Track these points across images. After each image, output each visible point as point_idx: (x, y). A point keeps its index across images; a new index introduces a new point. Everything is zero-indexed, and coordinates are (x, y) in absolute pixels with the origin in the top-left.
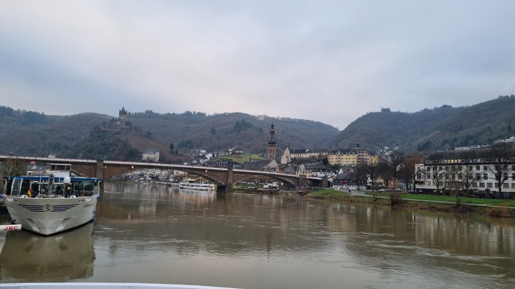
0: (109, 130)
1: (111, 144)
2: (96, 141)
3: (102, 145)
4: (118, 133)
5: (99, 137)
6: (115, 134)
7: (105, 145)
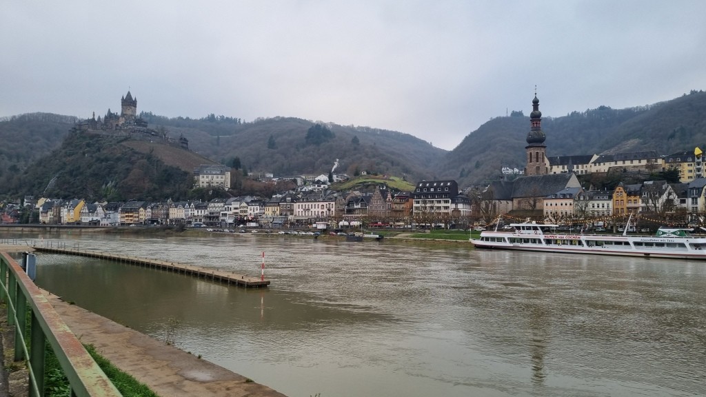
0: (104, 133)
1: (119, 159)
2: (84, 154)
3: (100, 160)
4: (126, 139)
5: (88, 145)
6: (122, 141)
7: (107, 160)
